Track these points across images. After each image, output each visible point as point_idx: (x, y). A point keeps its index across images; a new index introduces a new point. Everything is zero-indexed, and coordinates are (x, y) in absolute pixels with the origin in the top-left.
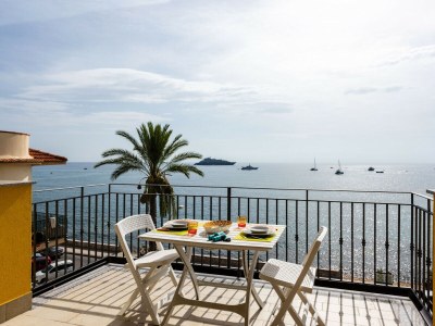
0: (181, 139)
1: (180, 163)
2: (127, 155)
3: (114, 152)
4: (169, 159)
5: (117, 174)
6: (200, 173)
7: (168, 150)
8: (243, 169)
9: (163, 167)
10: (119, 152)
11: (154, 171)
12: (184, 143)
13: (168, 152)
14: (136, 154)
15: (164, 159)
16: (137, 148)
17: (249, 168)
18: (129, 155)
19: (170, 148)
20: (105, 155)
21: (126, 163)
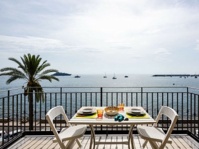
0: (46, 63)
1: (46, 75)
2: (15, 71)
3: (7, 69)
4: (40, 73)
5: (10, 81)
6: (57, 80)
7: (39, 68)
8: (75, 77)
9: (36, 77)
10: (11, 69)
11: (31, 79)
12: (48, 65)
13: (40, 69)
14: (21, 70)
15: (37, 72)
16: (21, 66)
17: (77, 77)
18: (17, 71)
19: (41, 67)
20: (2, 70)
21: (15, 75)
